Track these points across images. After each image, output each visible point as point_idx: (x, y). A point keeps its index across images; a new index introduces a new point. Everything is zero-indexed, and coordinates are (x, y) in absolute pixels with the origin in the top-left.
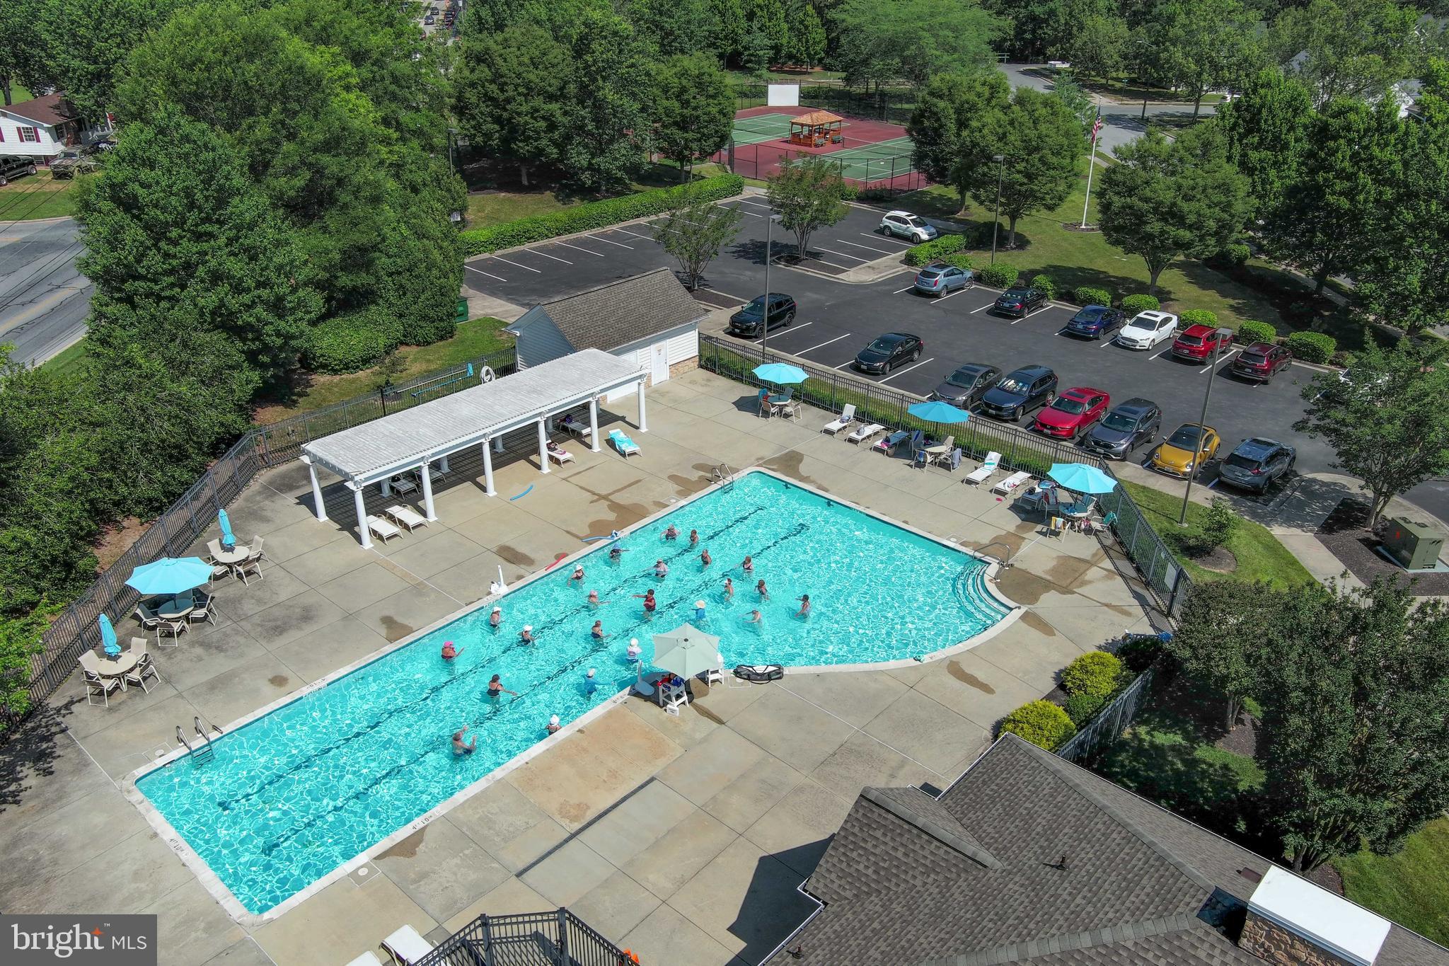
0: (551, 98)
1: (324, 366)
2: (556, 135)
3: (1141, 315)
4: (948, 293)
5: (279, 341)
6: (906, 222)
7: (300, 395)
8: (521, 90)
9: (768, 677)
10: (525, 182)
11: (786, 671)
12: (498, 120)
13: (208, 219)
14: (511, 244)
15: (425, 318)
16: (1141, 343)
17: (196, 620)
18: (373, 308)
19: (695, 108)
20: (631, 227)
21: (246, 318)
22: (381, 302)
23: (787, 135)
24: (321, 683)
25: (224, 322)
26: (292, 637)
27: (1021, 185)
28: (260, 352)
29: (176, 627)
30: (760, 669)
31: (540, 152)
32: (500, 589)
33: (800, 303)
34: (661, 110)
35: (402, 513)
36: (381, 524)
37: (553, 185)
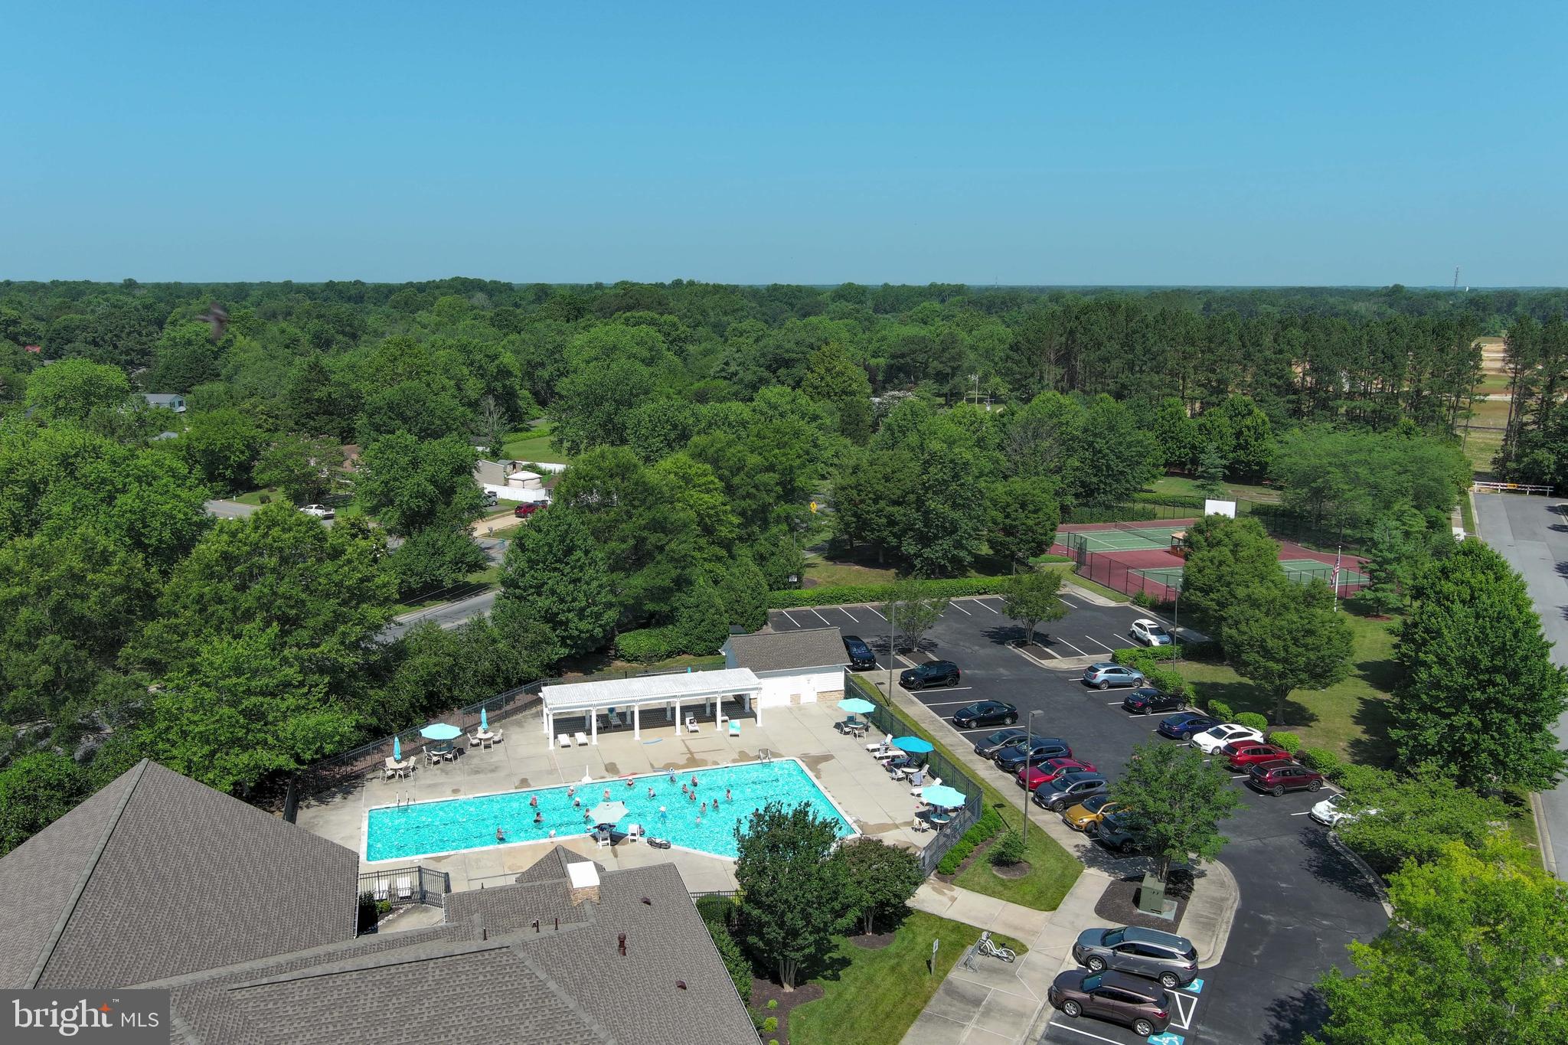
0: (896, 503)
1: (623, 656)
2: (896, 529)
3: (1222, 727)
4: (1109, 687)
5: (577, 633)
6: (1145, 630)
7: (599, 670)
8: (871, 495)
9: (660, 846)
10: (881, 560)
11: (672, 846)
12: (855, 515)
13: (559, 561)
14: (829, 602)
15: (699, 638)
16: (1203, 747)
17: (447, 759)
18: (670, 627)
19: (1015, 520)
20: (961, 602)
21: (562, 617)
22: (678, 624)
23: (1168, 548)
24: (471, 796)
25: (550, 618)
26: (481, 776)
27: (1216, 611)
28: (568, 638)
29: (435, 759)
30: (658, 841)
31: (884, 540)
32: (587, 779)
33: (965, 672)
34: (988, 518)
35: (581, 737)
36: (564, 738)
37: (903, 565)
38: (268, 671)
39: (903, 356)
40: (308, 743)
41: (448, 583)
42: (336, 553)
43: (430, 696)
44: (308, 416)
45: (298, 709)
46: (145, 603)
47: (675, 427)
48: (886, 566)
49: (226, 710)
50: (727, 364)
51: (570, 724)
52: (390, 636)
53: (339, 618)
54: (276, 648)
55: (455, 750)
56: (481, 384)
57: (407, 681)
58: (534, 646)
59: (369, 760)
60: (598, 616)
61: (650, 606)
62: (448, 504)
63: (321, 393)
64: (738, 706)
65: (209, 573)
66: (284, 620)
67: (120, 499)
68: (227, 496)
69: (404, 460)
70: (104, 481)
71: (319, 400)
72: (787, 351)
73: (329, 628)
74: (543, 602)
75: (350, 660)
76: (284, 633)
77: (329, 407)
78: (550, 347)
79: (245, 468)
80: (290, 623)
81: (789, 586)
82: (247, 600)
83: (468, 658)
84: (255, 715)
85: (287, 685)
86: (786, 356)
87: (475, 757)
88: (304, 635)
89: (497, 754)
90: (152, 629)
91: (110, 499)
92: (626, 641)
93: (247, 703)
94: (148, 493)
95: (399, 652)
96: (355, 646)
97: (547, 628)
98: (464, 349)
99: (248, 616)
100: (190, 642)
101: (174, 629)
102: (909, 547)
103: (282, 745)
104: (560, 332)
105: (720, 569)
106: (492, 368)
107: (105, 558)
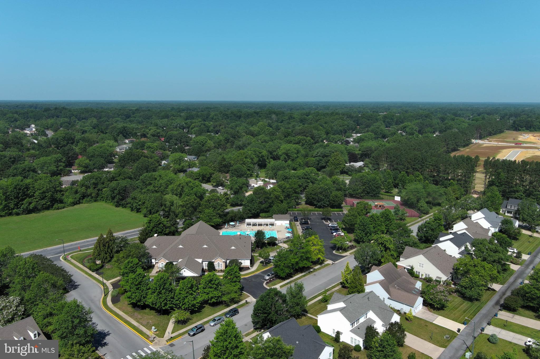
26: (236, 229)
29: (231, 227)
35: (250, 226)
36: (248, 226)
37: (316, 206)
38: (212, 214)
39: (364, 152)
40: (216, 222)
41: (239, 204)
42: (221, 200)
43: (232, 219)
44: (221, 168)
45: (215, 218)
46: (200, 205)
47: (285, 176)
48: (313, 206)
49: (208, 218)
50: (318, 153)
51: (249, 224)
52: (227, 211)
53: (221, 208)
54: (213, 211)
55: (234, 226)
56: (257, 159)
57: (228, 217)
58: (246, 214)
59: (223, 226)
60: (256, 210)
61: (265, 210)
62: (241, 190)
63: (224, 163)
64: (272, 225)
65: (206, 202)
66: (214, 208)
67: (194, 189)
68: (206, 183)
69: (234, 182)
70: (192, 186)
71: (223, 165)
72: (327, 153)
73: (219, 209)
74: (248, 208)
75: (221, 213)
76: (214, 209)
77: (225, 166)
78: (277, 147)
79: (209, 178)
80: (215, 208)
81: (293, 208)
82: (210, 205)
83: (237, 215)
84: (210, 218)
85: (214, 215)
86: (326, 154)
87: (236, 227)
88: (216, 210)
89: (239, 227)
90: (200, 208)
91: (192, 189)
92: (261, 215)
93: (210, 217)
94: (197, 188)
95: (228, 213)
96: (222, 212)
97: (249, 211)
98: (255, 151)
99: (210, 207)
100: (204, 210)
101: (202, 208)
102: (315, 203)
103: (213, 222)
104: (280, 143)
105: (279, 205)
106: (260, 155)
107: (196, 199)
